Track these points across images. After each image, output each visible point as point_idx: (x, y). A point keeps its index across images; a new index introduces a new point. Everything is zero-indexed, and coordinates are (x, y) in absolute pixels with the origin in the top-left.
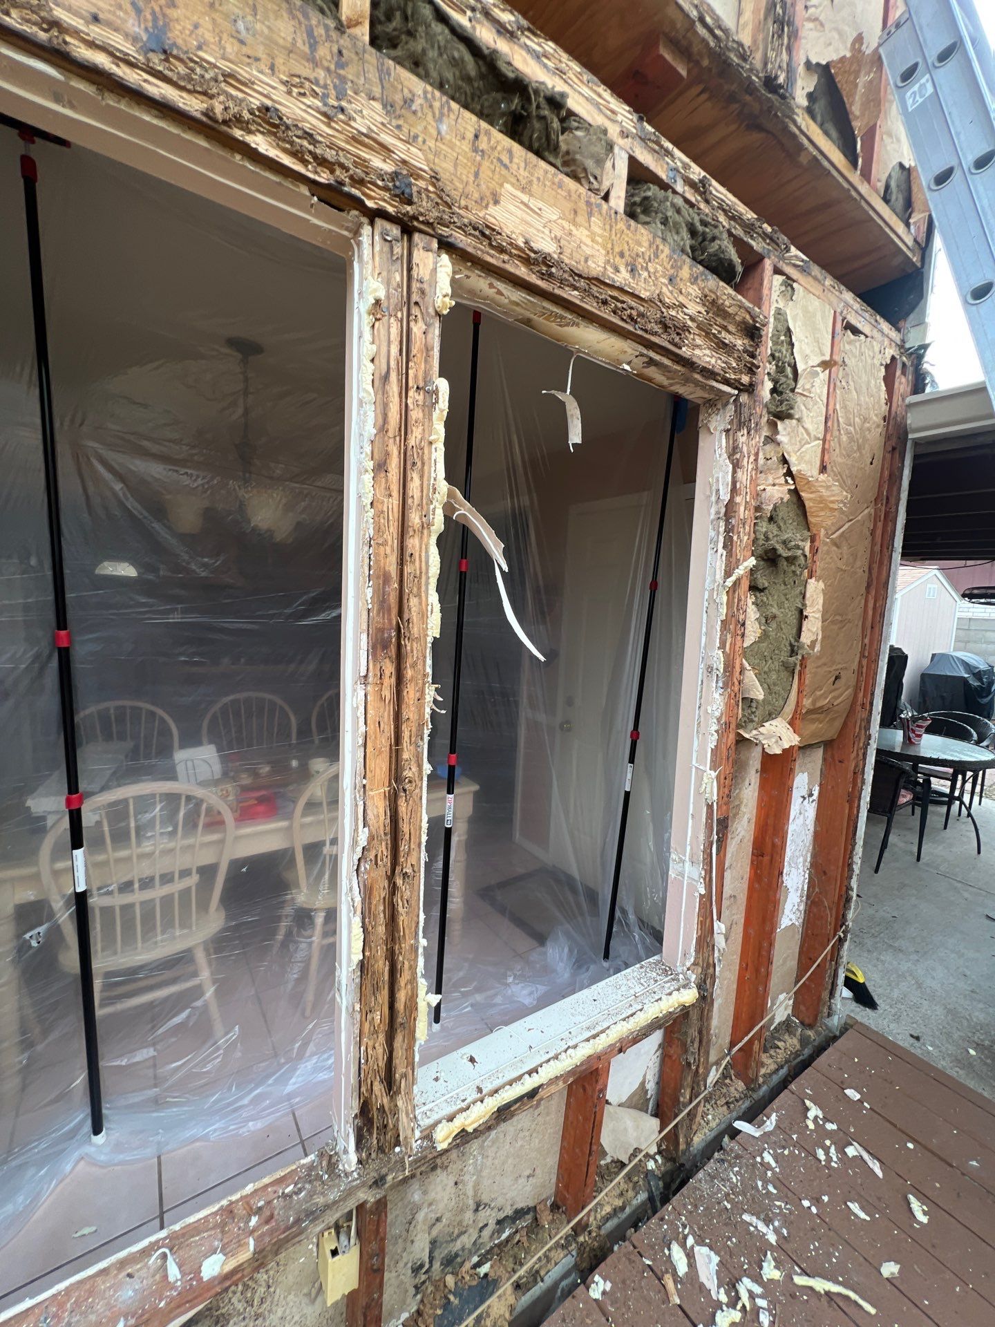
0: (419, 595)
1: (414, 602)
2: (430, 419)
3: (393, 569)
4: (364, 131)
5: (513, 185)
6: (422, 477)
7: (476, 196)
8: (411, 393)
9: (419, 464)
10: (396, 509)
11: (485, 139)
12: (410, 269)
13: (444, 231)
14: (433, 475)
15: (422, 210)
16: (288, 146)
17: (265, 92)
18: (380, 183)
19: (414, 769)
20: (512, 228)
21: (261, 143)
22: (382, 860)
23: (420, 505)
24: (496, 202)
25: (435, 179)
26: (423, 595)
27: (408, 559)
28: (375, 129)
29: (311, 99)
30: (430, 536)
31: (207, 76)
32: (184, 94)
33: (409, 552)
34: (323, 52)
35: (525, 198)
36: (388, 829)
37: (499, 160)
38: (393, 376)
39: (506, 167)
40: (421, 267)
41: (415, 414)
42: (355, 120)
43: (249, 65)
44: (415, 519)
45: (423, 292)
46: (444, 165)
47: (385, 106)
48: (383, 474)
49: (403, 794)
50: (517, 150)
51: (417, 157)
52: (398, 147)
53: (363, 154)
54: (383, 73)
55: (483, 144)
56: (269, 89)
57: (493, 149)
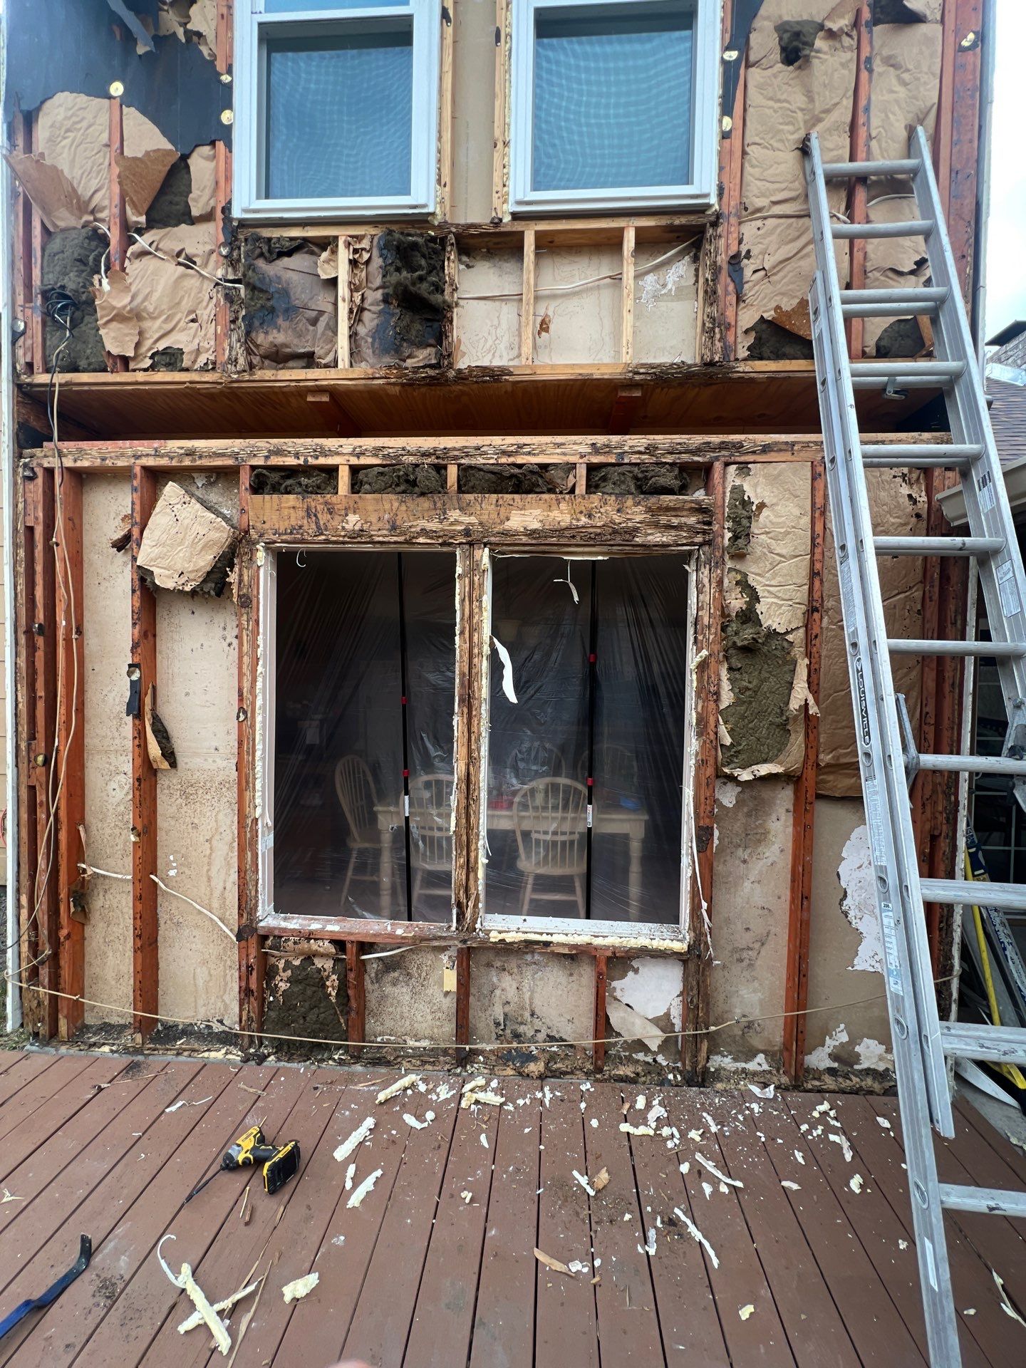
4: (453, 521)
5: (516, 510)
7: (499, 522)
9: (478, 629)
12: (474, 557)
13: (485, 540)
14: (483, 633)
15: (476, 536)
16: (429, 537)
18: (460, 534)
20: (517, 526)
21: (421, 540)
24: (508, 520)
28: (457, 518)
29: (436, 520)
31: (406, 529)
32: (399, 537)
35: (522, 512)
37: (509, 504)
39: (512, 505)
40: (477, 555)
41: (476, 610)
42: (450, 519)
43: (416, 521)
44: (476, 651)
45: (477, 565)
46: (484, 517)
47: (460, 510)
50: (517, 496)
51: (473, 519)
52: (466, 519)
53: (453, 528)
54: (459, 500)
55: (501, 502)
56: (423, 524)
57: (505, 502)
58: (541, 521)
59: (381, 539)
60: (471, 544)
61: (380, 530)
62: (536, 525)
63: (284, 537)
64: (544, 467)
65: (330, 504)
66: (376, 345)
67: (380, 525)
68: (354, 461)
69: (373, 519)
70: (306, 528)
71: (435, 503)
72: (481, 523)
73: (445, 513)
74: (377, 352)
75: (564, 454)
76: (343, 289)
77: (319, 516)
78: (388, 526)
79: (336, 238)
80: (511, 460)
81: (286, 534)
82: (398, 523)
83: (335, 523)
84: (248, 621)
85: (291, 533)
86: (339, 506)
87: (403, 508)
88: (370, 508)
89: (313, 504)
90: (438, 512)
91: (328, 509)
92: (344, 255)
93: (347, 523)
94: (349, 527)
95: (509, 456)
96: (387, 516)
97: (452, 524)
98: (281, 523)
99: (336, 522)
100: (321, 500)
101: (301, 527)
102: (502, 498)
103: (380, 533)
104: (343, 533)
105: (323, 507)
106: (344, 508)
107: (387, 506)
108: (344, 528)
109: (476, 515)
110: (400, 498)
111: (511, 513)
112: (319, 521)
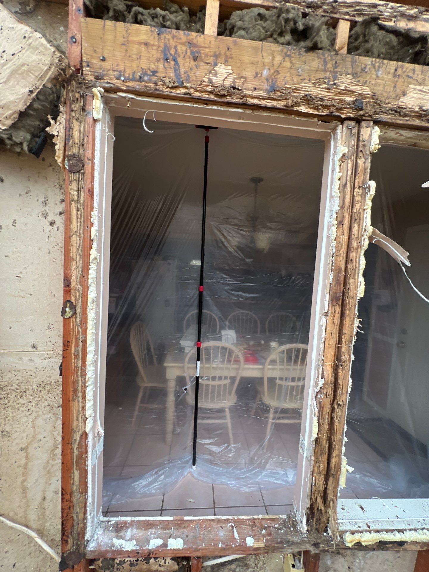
0: (354, 278)
1: (351, 281)
2: (365, 200)
3: (343, 266)
4: (343, 88)
5: (414, 84)
6: (359, 226)
7: (394, 96)
8: (356, 190)
9: (358, 220)
10: (345, 241)
11: (401, 69)
12: (358, 137)
13: (376, 117)
14: (365, 224)
15: (367, 111)
16: (313, 106)
17: (306, 90)
18: (348, 106)
19: (347, 356)
20: (412, 104)
21: (303, 109)
22: (329, 395)
23: (358, 238)
24: (404, 94)
25: (374, 96)
26: (356, 278)
27: (350, 261)
28: (348, 86)
29: (323, 85)
30: (361, 251)
31: (287, 92)
32: (279, 102)
33: (351, 258)
34: (330, 66)
35: (420, 88)
36: (333, 381)
37: (408, 76)
38: (348, 184)
39: (411, 77)
40: (364, 135)
41: (357, 198)
42: (339, 86)
43: (301, 83)
44: (354, 244)
45: (364, 146)
46: (379, 88)
47: (353, 75)
48: (341, 226)
49: (341, 367)
50: (417, 67)
51: (366, 90)
52: (358, 89)
53: (342, 98)
54: (353, 62)
55: (399, 72)
56: (308, 88)
57: (404, 72)
59: (256, 101)
60: (358, 121)
61: (255, 89)
63: (131, 84)
65: (195, 46)
67: (257, 83)
69: (249, 73)
70: (161, 75)
71: (325, 63)
73: (335, 78)
77: (180, 60)
78: (266, 86)
81: (134, 80)
82: (279, 83)
83: (199, 73)
84: (79, 191)
85: (141, 79)
86: (207, 51)
87: (287, 64)
88: (247, 59)
89: (172, 43)
90: (328, 74)
91: (192, 53)
93: (216, 75)
94: (218, 80)
96: (265, 73)
97: (341, 93)
98: (128, 64)
99: (201, 72)
100: (184, 39)
101: (154, 73)
102: (402, 67)
103: (255, 93)
104: (209, 89)
105: (184, 48)
106: (212, 54)
107: (268, 60)
108: (210, 81)
109: (370, 84)
110: (285, 50)
111: (408, 86)
112: (179, 67)
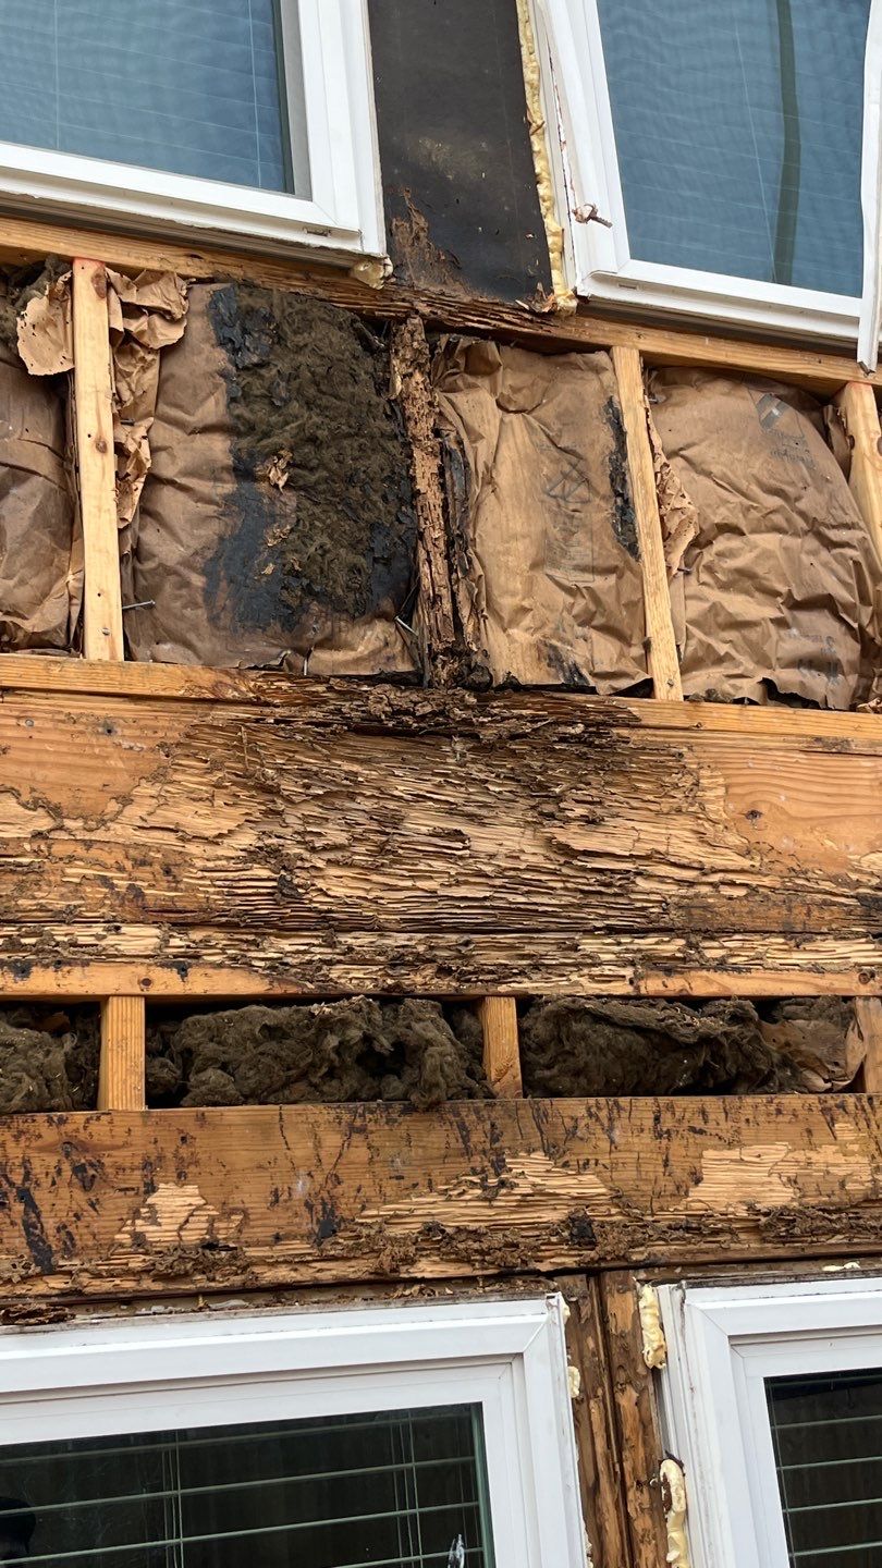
2: (663, 1527)
4: (529, 1190)
5: (715, 1148)
8: (631, 1495)
11: (669, 1115)
12: (604, 1322)
15: (609, 1248)
16: (453, 1257)
17: (425, 1212)
18: (554, 1239)
20: (724, 1201)
21: (427, 1268)
24: (698, 1181)
28: (538, 1181)
29: (471, 1191)
31: (373, 1232)
32: (353, 1263)
34: (477, 1138)
35: (735, 1154)
37: (693, 1130)
38: (605, 1482)
39: (701, 1132)
40: (619, 1317)
42: (517, 1185)
43: (408, 1196)
45: (626, 1350)
46: (624, 1175)
47: (546, 1153)
50: (711, 1103)
51: (591, 1185)
52: (568, 1184)
53: (530, 1216)
54: (540, 1118)
55: (668, 1122)
56: (429, 1207)
57: (679, 1121)
58: (793, 1182)
59: (284, 1274)
60: (593, 1272)
61: (278, 1238)
62: (779, 1196)
64: (768, 1007)
65: (84, 1147)
66: (223, 598)
67: (279, 1220)
68: (168, 983)
69: (252, 1195)
71: (464, 1130)
72: (617, 1198)
73: (499, 1166)
74: (225, 620)
75: (817, 969)
76: (92, 414)
77: (41, 1196)
78: (307, 1224)
79: (67, 262)
80: (675, 985)
82: (344, 1211)
83: (103, 1222)
86: (122, 1156)
87: (360, 1153)
88: (241, 1157)
89: (15, 1153)
90: (478, 1161)
91: (78, 1170)
92: (93, 317)
93: (153, 1219)
94: (160, 1234)
95: (669, 972)
96: (301, 1187)
97: (525, 1202)
99: (110, 1219)
100: (49, 1135)
102: (671, 1108)
103: (279, 1251)
104: (136, 1263)
105: (52, 1160)
106: (138, 1161)
107: (302, 1150)
108: (139, 1240)
109: (600, 1168)
110: (346, 1117)
111: (701, 1156)
112: (38, 1216)
